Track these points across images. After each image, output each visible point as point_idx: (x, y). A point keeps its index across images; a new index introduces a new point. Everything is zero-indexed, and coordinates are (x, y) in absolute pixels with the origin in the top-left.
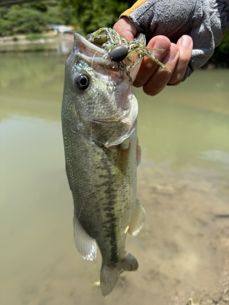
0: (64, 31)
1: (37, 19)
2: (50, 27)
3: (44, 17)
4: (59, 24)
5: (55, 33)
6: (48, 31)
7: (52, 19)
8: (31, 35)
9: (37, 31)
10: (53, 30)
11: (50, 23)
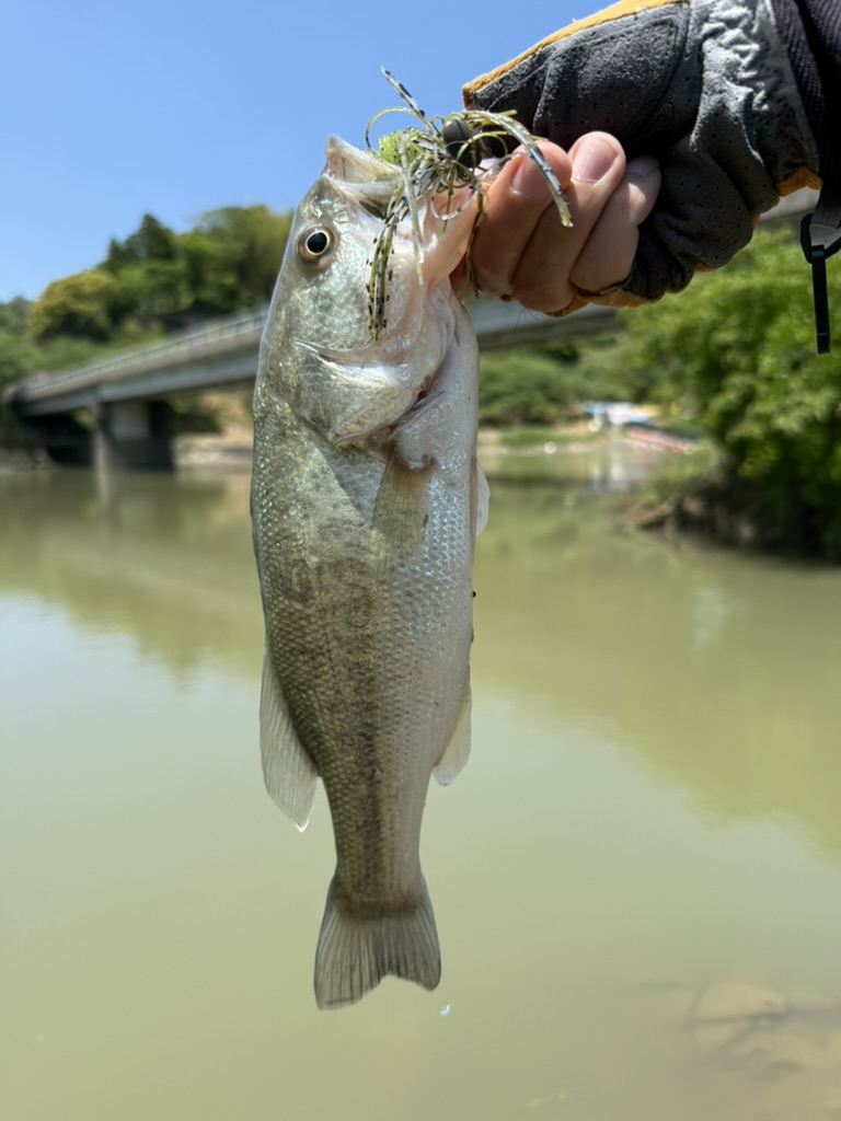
0: (625, 420)
1: (544, 386)
2: (580, 408)
3: (570, 378)
4: (612, 399)
5: (594, 426)
6: (573, 419)
7: (593, 386)
8: (517, 432)
9: (540, 421)
10: (589, 417)
11: (583, 396)
